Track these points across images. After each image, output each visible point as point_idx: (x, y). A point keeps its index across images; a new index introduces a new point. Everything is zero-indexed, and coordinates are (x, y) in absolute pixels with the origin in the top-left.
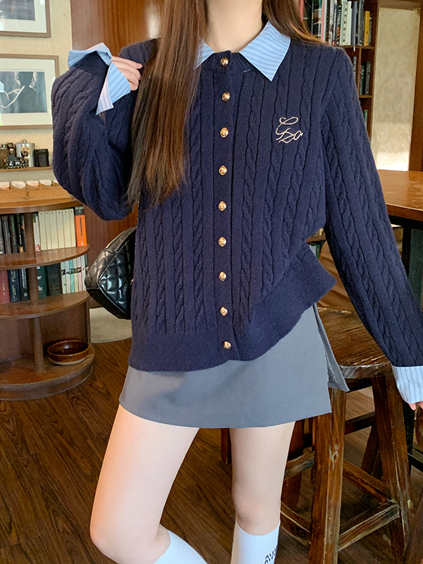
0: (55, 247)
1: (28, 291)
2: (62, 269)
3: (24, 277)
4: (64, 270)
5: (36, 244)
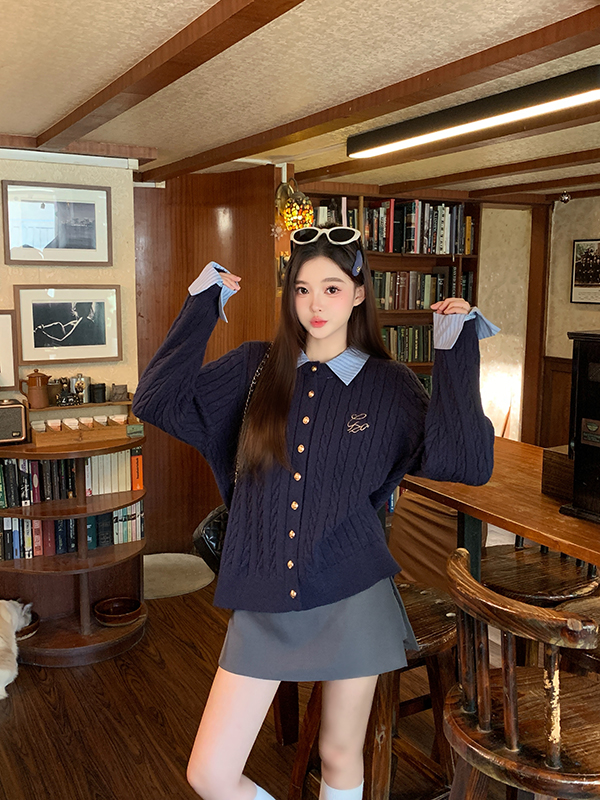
0: (108, 491)
1: (76, 542)
2: (115, 516)
3: (72, 527)
4: (117, 518)
5: (87, 488)
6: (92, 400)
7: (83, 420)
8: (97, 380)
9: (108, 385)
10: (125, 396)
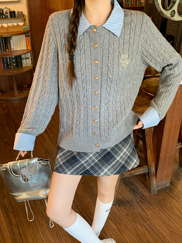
0: (19, 49)
1: (10, 65)
2: (22, 57)
3: (8, 60)
4: (23, 58)
5: (12, 47)
6: (11, 17)
7: (9, 24)
8: (12, 10)
9: (16, 11)
10: (22, 16)
